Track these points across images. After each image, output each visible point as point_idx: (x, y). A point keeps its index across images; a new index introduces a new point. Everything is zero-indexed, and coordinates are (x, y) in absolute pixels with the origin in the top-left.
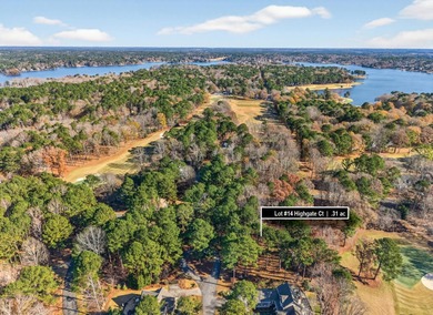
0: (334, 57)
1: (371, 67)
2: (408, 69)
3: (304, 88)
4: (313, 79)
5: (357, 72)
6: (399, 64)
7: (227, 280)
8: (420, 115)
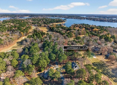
0: (58, 16)
1: (67, 18)
2: (75, 19)
3: (55, 24)
4: (56, 21)
5: (65, 20)
6: (72, 17)
7: (60, 65)
8: (82, 28)
